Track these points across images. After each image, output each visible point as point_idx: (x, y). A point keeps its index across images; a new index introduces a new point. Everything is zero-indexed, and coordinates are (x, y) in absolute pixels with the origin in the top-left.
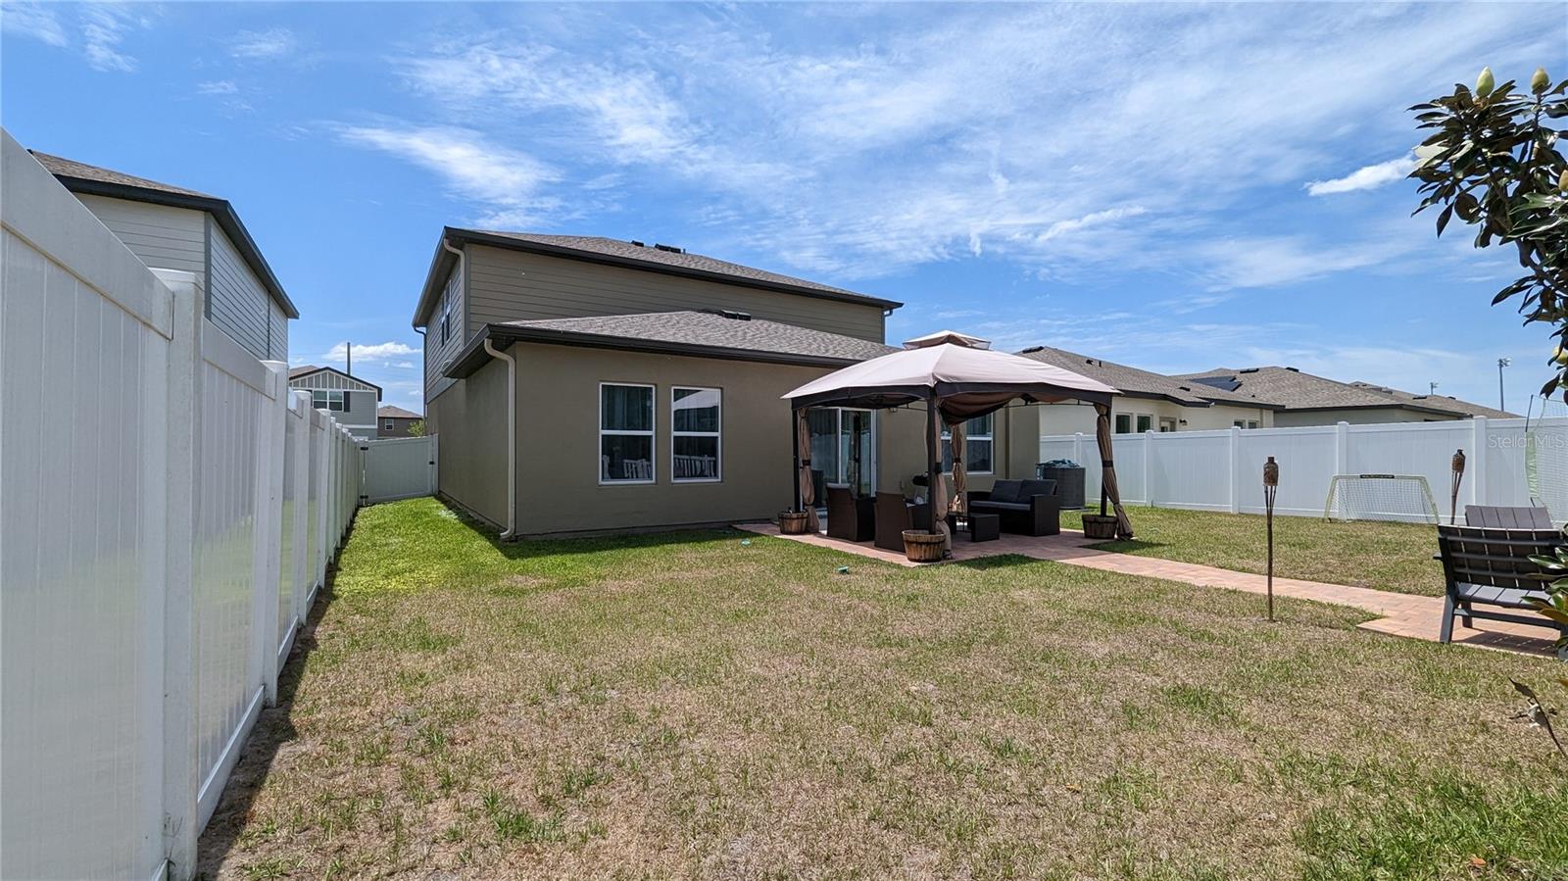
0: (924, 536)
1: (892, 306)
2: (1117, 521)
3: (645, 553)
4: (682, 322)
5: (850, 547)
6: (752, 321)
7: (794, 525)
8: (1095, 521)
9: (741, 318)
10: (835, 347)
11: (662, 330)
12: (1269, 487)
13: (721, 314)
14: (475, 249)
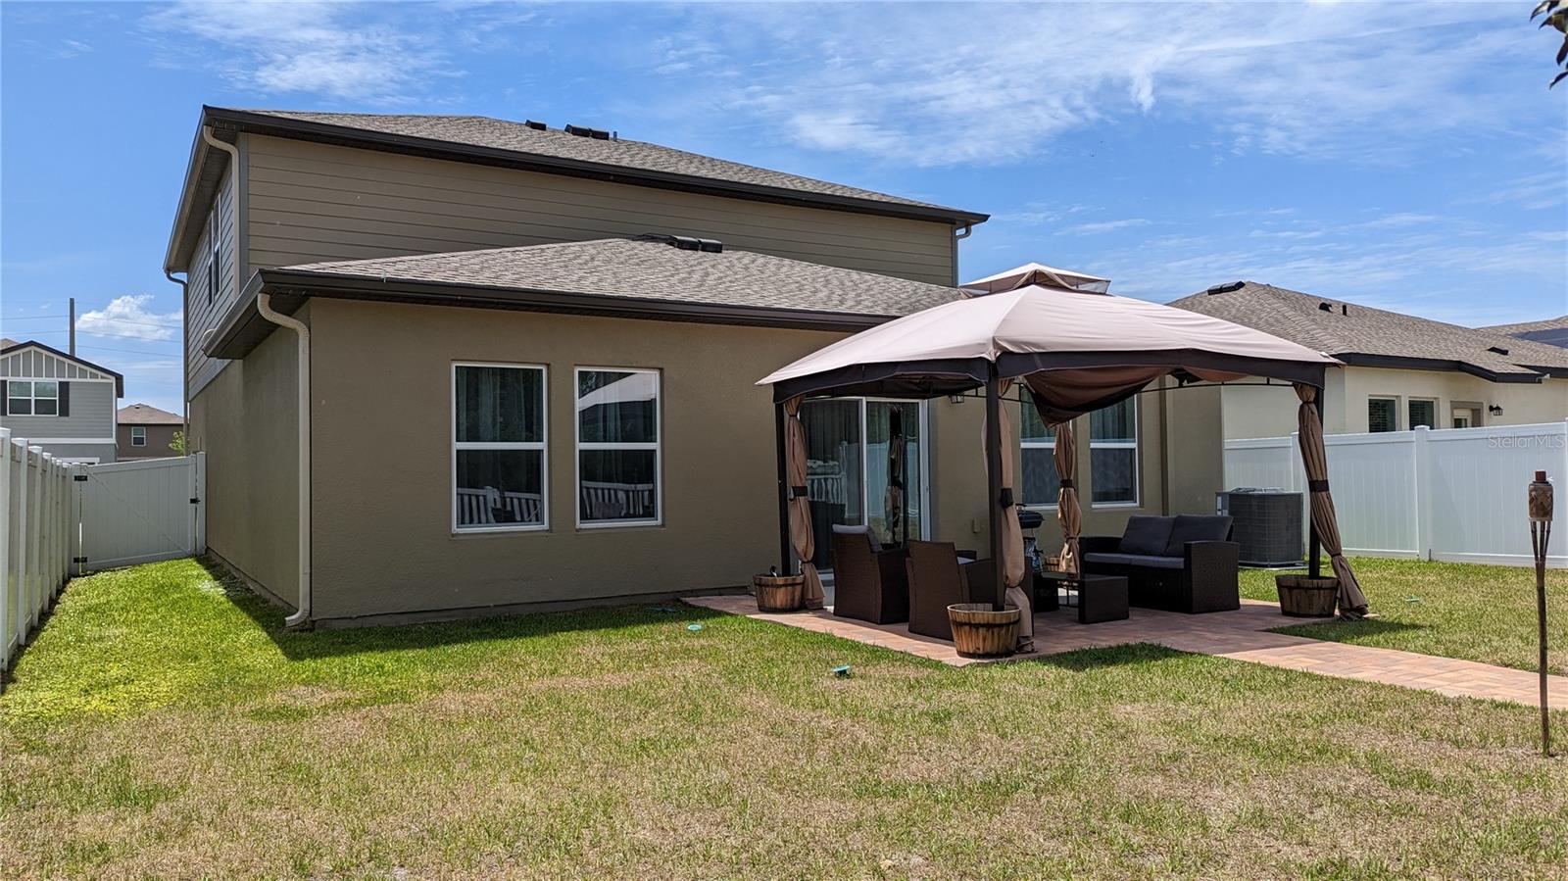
0: (983, 613)
1: (968, 220)
2: (1337, 585)
3: (520, 648)
4: (601, 257)
5: (867, 634)
6: (725, 253)
7: (780, 597)
8: (1298, 587)
9: (706, 248)
10: (859, 295)
11: (562, 272)
12: (1538, 524)
13: (672, 242)
14: (255, 142)
